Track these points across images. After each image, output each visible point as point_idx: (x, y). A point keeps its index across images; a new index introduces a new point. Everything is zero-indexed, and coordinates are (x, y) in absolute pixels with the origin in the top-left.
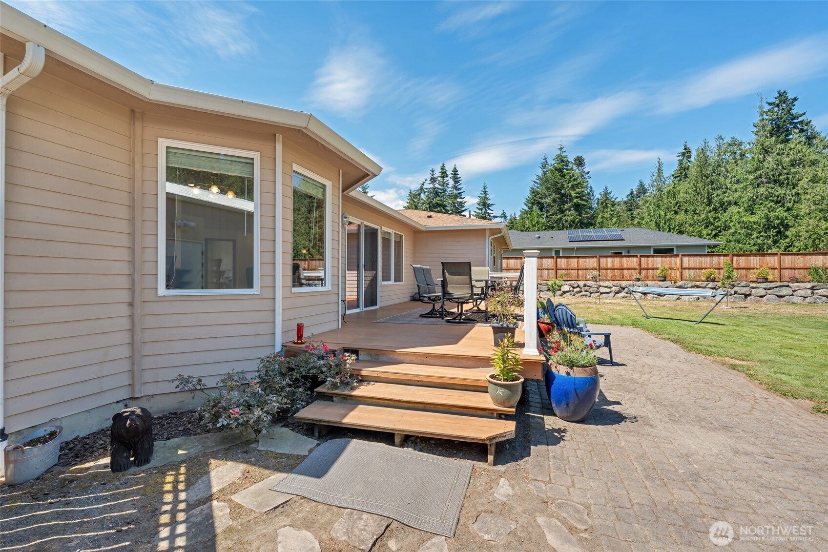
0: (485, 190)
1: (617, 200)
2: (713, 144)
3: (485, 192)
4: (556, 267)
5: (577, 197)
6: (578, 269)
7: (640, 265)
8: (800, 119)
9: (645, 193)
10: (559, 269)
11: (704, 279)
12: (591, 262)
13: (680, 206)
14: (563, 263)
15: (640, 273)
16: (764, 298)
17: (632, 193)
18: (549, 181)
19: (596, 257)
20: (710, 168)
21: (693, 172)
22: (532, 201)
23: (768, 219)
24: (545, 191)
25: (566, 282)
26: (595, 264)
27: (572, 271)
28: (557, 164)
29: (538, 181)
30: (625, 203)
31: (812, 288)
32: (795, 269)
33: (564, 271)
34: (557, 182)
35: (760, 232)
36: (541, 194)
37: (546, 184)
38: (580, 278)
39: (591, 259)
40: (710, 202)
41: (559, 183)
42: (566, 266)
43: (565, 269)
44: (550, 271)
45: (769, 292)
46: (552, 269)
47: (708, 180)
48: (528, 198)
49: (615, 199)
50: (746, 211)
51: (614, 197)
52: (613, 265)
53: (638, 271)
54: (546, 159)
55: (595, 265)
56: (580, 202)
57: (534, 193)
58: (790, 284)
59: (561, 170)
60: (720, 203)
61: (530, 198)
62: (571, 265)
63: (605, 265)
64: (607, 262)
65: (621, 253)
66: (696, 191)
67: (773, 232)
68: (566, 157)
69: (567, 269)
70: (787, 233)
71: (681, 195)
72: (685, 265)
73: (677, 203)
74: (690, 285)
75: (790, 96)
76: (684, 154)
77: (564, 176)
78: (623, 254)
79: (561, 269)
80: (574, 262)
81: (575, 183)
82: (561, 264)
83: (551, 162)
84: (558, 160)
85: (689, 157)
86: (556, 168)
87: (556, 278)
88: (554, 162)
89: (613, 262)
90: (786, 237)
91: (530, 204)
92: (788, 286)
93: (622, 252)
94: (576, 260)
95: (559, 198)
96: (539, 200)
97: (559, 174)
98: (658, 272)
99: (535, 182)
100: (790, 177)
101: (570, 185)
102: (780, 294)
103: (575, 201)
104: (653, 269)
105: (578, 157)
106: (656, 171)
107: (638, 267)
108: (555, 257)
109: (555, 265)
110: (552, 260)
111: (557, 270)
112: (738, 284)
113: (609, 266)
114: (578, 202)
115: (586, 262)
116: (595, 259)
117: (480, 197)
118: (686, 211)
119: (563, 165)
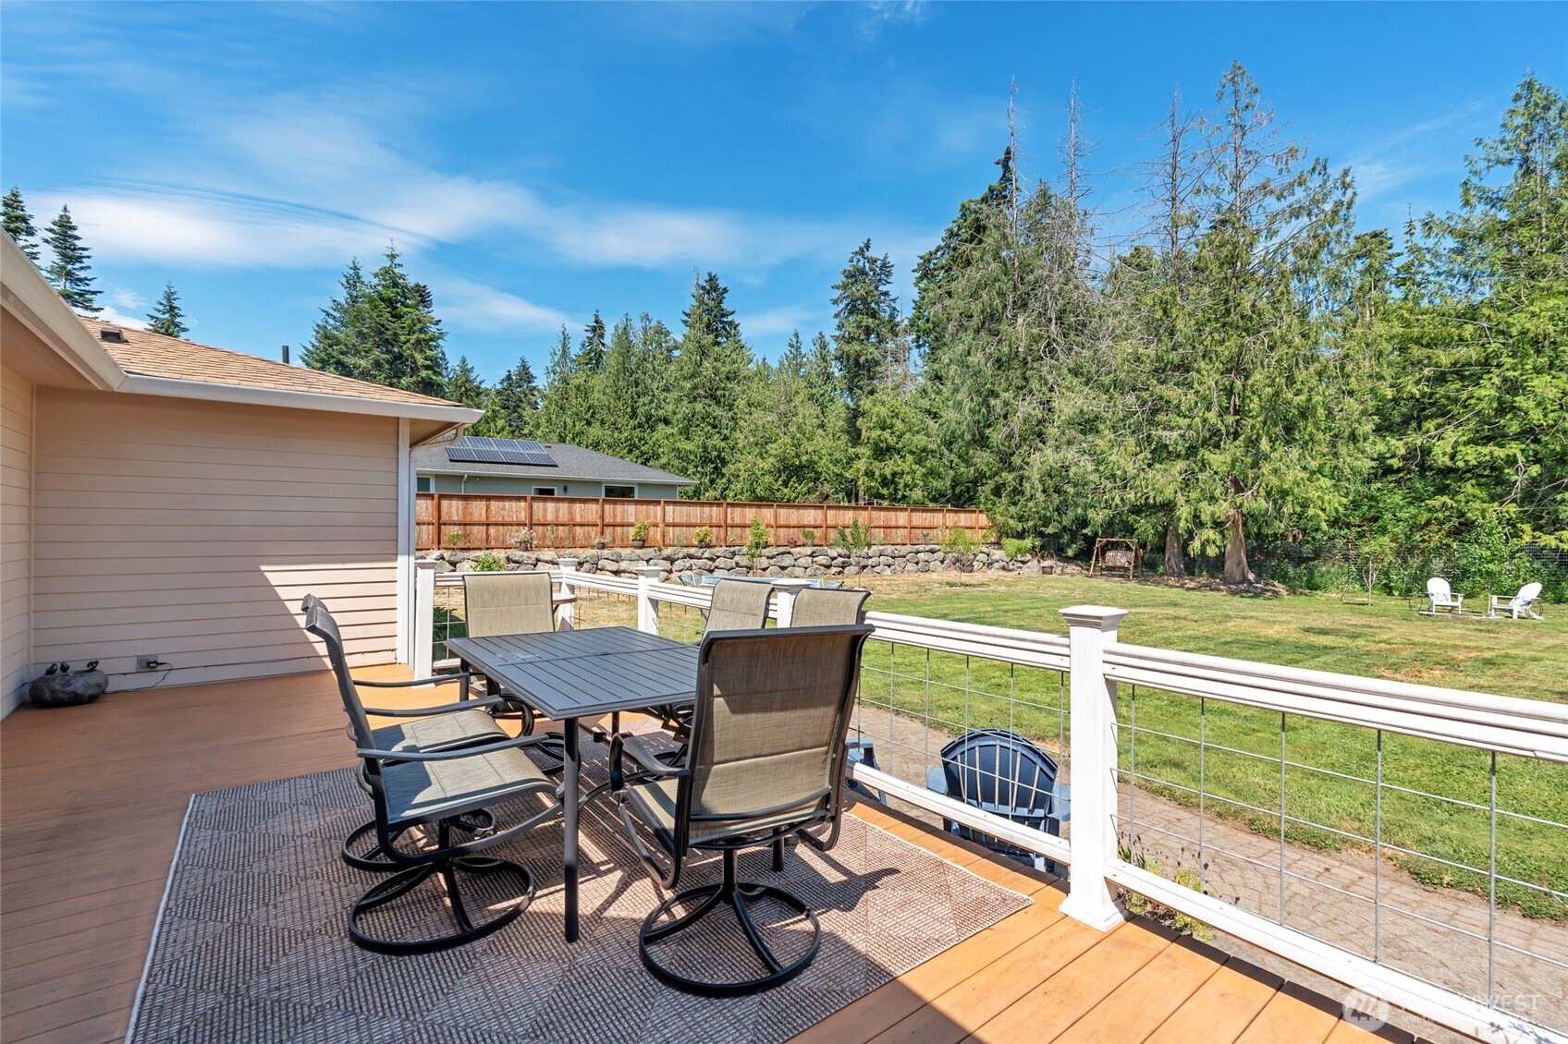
0: (169, 300)
1: (483, 386)
2: (637, 325)
3: (172, 308)
4: (439, 518)
5: (427, 368)
6: (488, 525)
7: (602, 517)
8: (730, 318)
9: (529, 382)
10: (445, 524)
11: (696, 543)
12: (514, 509)
13: (594, 413)
14: (454, 510)
15: (602, 533)
16: (768, 571)
17: (509, 378)
18: (364, 320)
19: (525, 499)
20: (634, 360)
21: (611, 361)
22: (323, 355)
23: (705, 448)
24: (354, 340)
25: (466, 554)
26: (523, 514)
27: (476, 529)
28: (383, 286)
29: (337, 315)
30: (498, 393)
31: (811, 555)
32: (789, 527)
33: (456, 528)
34: (383, 326)
35: (696, 467)
36: (346, 345)
37: (358, 325)
38: (493, 543)
39: (514, 504)
40: (634, 415)
41: (387, 329)
42: (461, 516)
43: (460, 524)
44: (424, 527)
45: (772, 561)
46: (429, 524)
47: (633, 378)
48: (311, 348)
49: (480, 383)
50: (681, 433)
51: (478, 380)
52: (557, 517)
53: (599, 529)
54: (355, 268)
55: (523, 516)
56: (434, 377)
57: (327, 337)
58: (792, 550)
59: (392, 303)
60: (646, 417)
61: (317, 349)
62: (471, 514)
63: (541, 517)
64: (545, 510)
65: (551, 492)
66: (616, 392)
67: (710, 468)
68: (402, 277)
69: (465, 524)
70: (724, 470)
71: (596, 395)
72: (669, 519)
73: (590, 407)
74: (681, 555)
75: (722, 285)
76: (594, 330)
77: (399, 317)
78: (556, 496)
79: (450, 524)
80: (478, 510)
81: (422, 336)
82: (449, 513)
83: (368, 277)
84: (385, 280)
85: (601, 336)
86: (380, 294)
87: (439, 543)
88: (376, 281)
89: (557, 511)
90: (723, 475)
91: (317, 361)
92: (789, 553)
93: (553, 490)
94: (483, 504)
95: (388, 362)
96: (341, 357)
97: (389, 309)
98: (632, 532)
99: (328, 314)
100: (727, 393)
101: (413, 338)
102: (783, 564)
103: (424, 373)
104: (623, 526)
105: (417, 285)
106: (560, 347)
107: (599, 522)
108: (436, 497)
109: (436, 514)
110: (429, 502)
111: (440, 524)
112: (740, 551)
113: (550, 518)
114: (430, 378)
115: (503, 509)
116: (523, 504)
117: (152, 317)
118: (603, 423)
119: (398, 293)
